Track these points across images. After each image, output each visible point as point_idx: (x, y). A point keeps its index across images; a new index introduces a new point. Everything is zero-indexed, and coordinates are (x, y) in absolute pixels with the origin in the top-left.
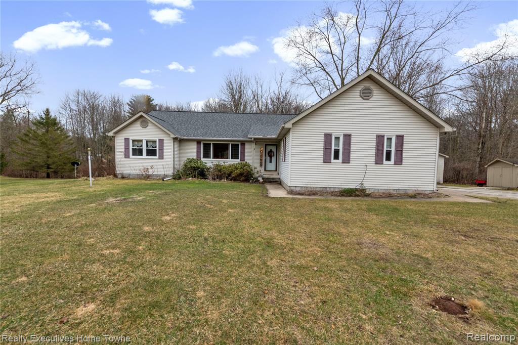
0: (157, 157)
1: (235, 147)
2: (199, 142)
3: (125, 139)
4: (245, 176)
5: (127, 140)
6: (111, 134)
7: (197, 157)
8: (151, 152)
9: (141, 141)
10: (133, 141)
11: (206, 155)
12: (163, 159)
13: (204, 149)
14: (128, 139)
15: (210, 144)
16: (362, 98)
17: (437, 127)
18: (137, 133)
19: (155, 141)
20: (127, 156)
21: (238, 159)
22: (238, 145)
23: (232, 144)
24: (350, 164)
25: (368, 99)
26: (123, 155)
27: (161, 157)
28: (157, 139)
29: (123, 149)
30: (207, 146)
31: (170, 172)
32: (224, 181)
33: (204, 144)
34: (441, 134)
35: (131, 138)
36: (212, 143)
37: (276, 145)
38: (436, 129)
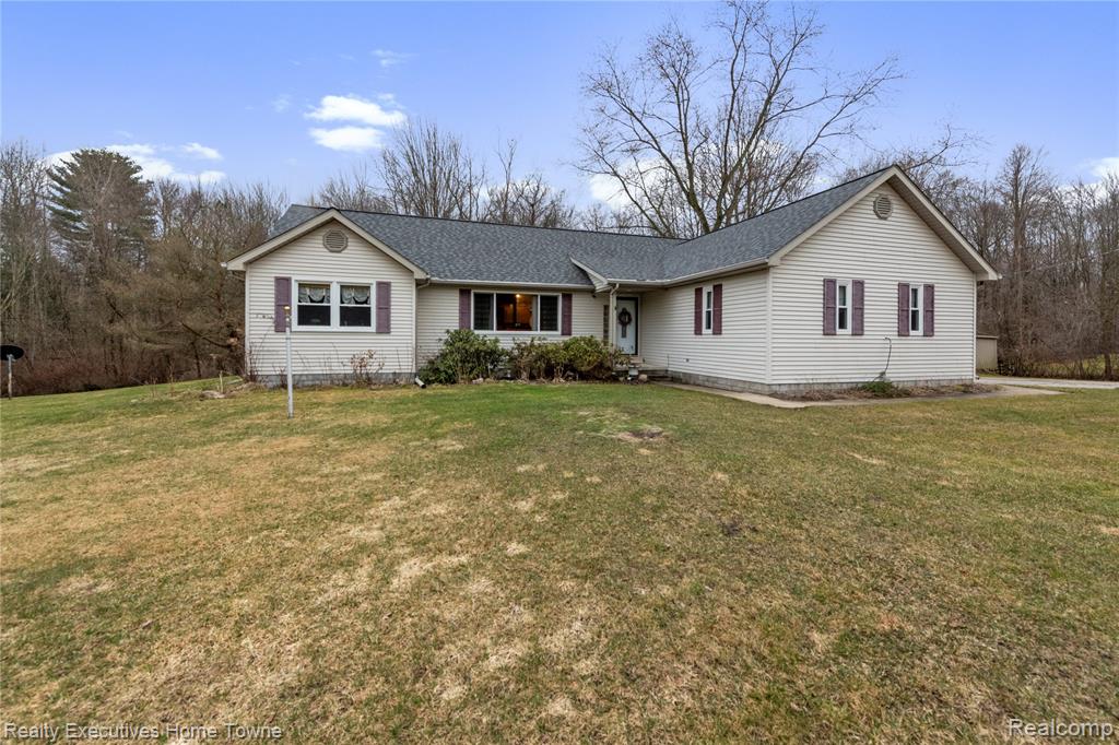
0: (373, 328)
1: (549, 304)
2: (464, 291)
3: (278, 280)
4: (593, 369)
5: (283, 284)
6: (237, 265)
7: (462, 327)
8: (355, 316)
9: (327, 287)
10: (302, 286)
11: (482, 323)
12: (389, 333)
13: (476, 307)
14: (288, 280)
15: (492, 295)
16: (877, 215)
17: (973, 272)
18: (313, 264)
19: (368, 288)
20: (281, 325)
21: (556, 329)
22: (556, 298)
23: (542, 297)
24: (863, 337)
25: (885, 219)
26: (270, 323)
27: (384, 328)
28: (372, 281)
29: (270, 308)
30: (483, 301)
31: (407, 365)
32: (559, 382)
33: (476, 295)
34: (980, 283)
35: (296, 278)
36: (495, 292)
37: (635, 299)
38: (971, 275)
